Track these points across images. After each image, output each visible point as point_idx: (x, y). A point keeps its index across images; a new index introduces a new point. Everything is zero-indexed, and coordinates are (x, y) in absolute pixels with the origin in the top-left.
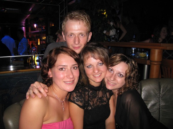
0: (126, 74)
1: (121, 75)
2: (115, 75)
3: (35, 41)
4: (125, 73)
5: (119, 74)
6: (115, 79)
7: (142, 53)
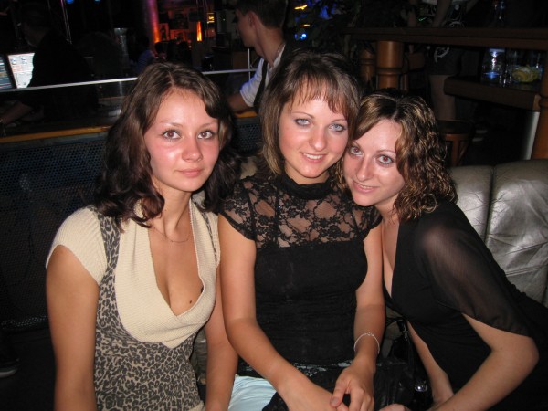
0: (398, 152)
1: (386, 158)
2: (370, 164)
3: (187, 31)
4: (393, 149)
5: (380, 156)
6: (370, 175)
7: (526, 70)
